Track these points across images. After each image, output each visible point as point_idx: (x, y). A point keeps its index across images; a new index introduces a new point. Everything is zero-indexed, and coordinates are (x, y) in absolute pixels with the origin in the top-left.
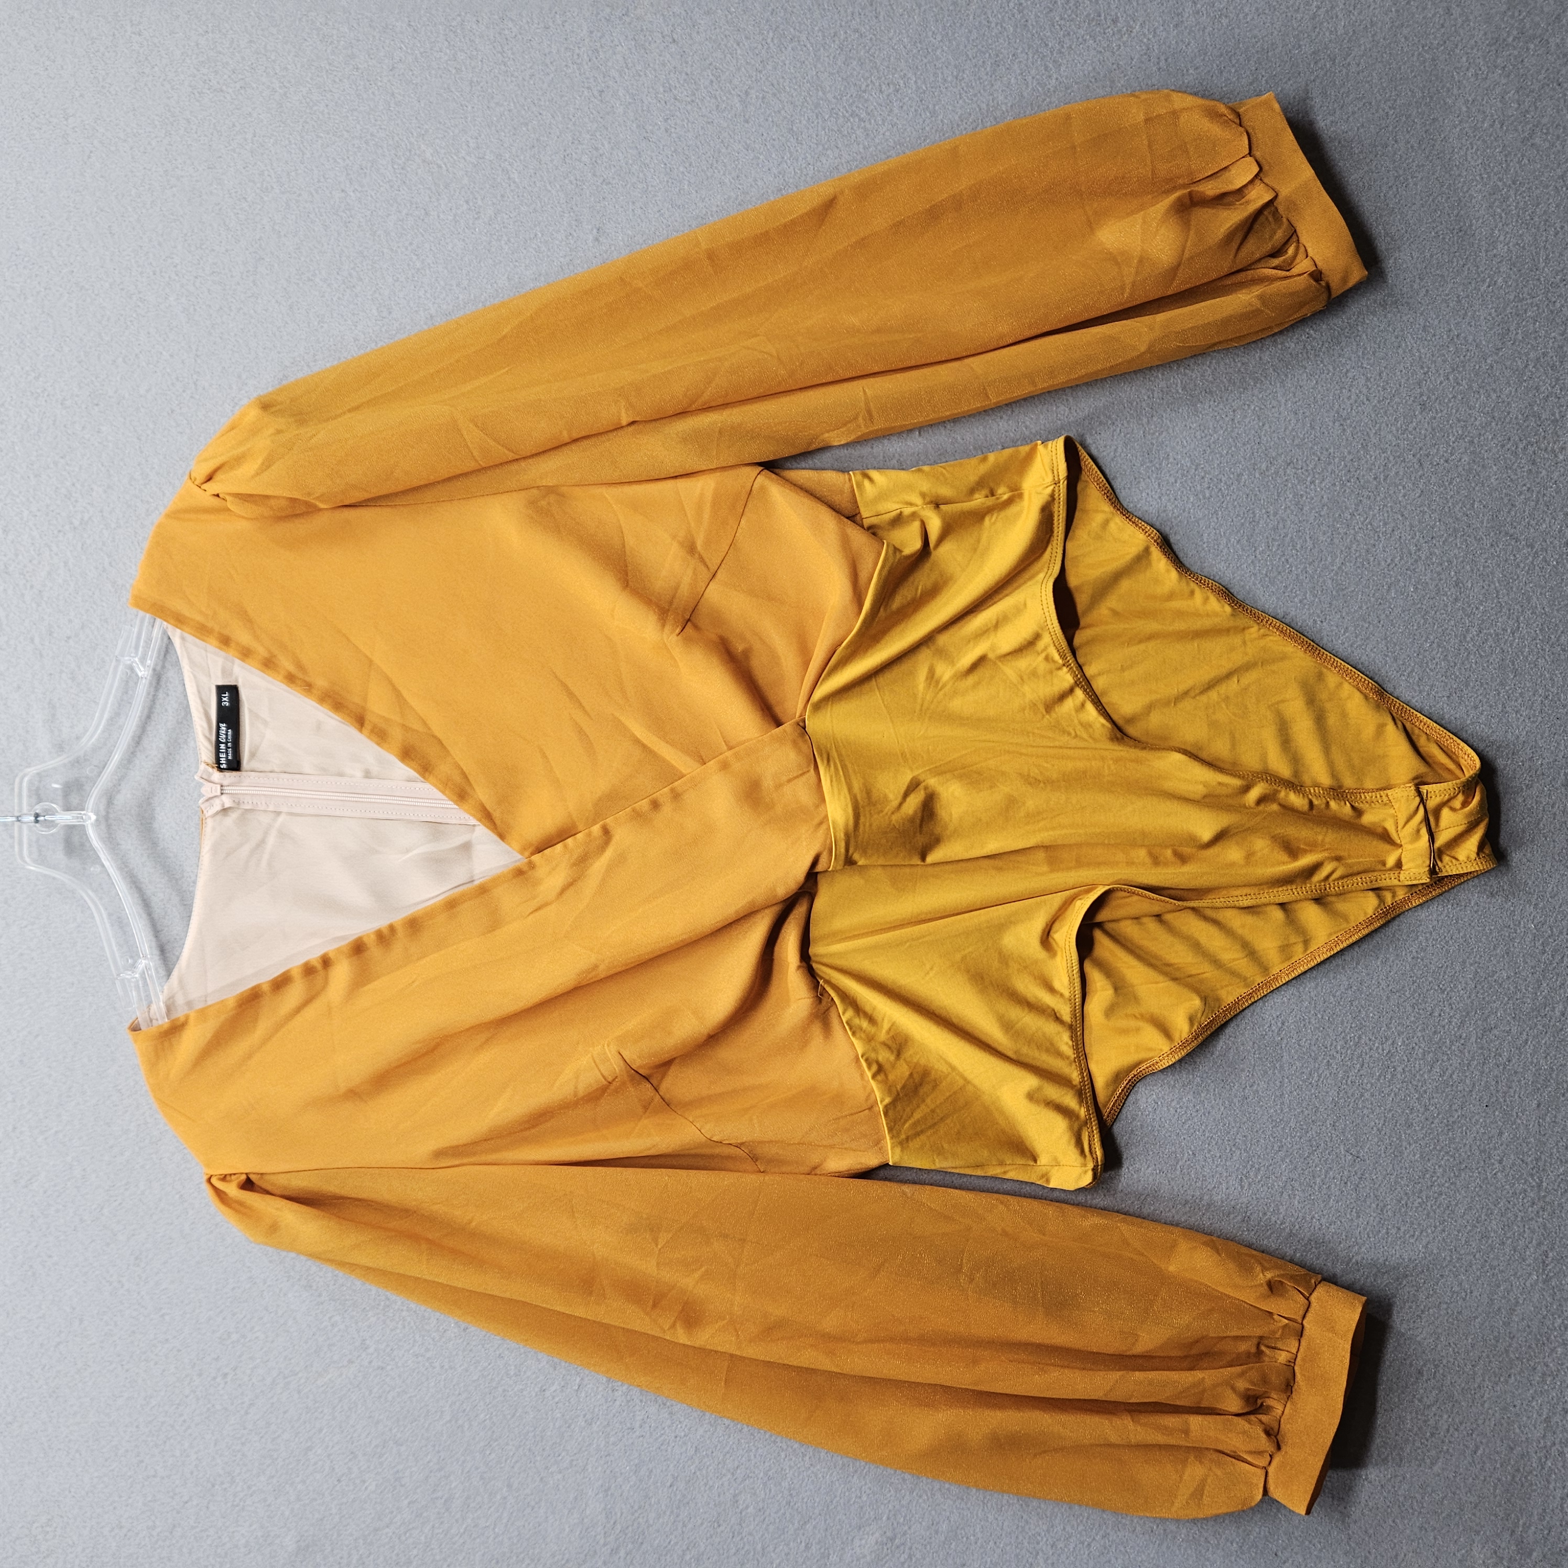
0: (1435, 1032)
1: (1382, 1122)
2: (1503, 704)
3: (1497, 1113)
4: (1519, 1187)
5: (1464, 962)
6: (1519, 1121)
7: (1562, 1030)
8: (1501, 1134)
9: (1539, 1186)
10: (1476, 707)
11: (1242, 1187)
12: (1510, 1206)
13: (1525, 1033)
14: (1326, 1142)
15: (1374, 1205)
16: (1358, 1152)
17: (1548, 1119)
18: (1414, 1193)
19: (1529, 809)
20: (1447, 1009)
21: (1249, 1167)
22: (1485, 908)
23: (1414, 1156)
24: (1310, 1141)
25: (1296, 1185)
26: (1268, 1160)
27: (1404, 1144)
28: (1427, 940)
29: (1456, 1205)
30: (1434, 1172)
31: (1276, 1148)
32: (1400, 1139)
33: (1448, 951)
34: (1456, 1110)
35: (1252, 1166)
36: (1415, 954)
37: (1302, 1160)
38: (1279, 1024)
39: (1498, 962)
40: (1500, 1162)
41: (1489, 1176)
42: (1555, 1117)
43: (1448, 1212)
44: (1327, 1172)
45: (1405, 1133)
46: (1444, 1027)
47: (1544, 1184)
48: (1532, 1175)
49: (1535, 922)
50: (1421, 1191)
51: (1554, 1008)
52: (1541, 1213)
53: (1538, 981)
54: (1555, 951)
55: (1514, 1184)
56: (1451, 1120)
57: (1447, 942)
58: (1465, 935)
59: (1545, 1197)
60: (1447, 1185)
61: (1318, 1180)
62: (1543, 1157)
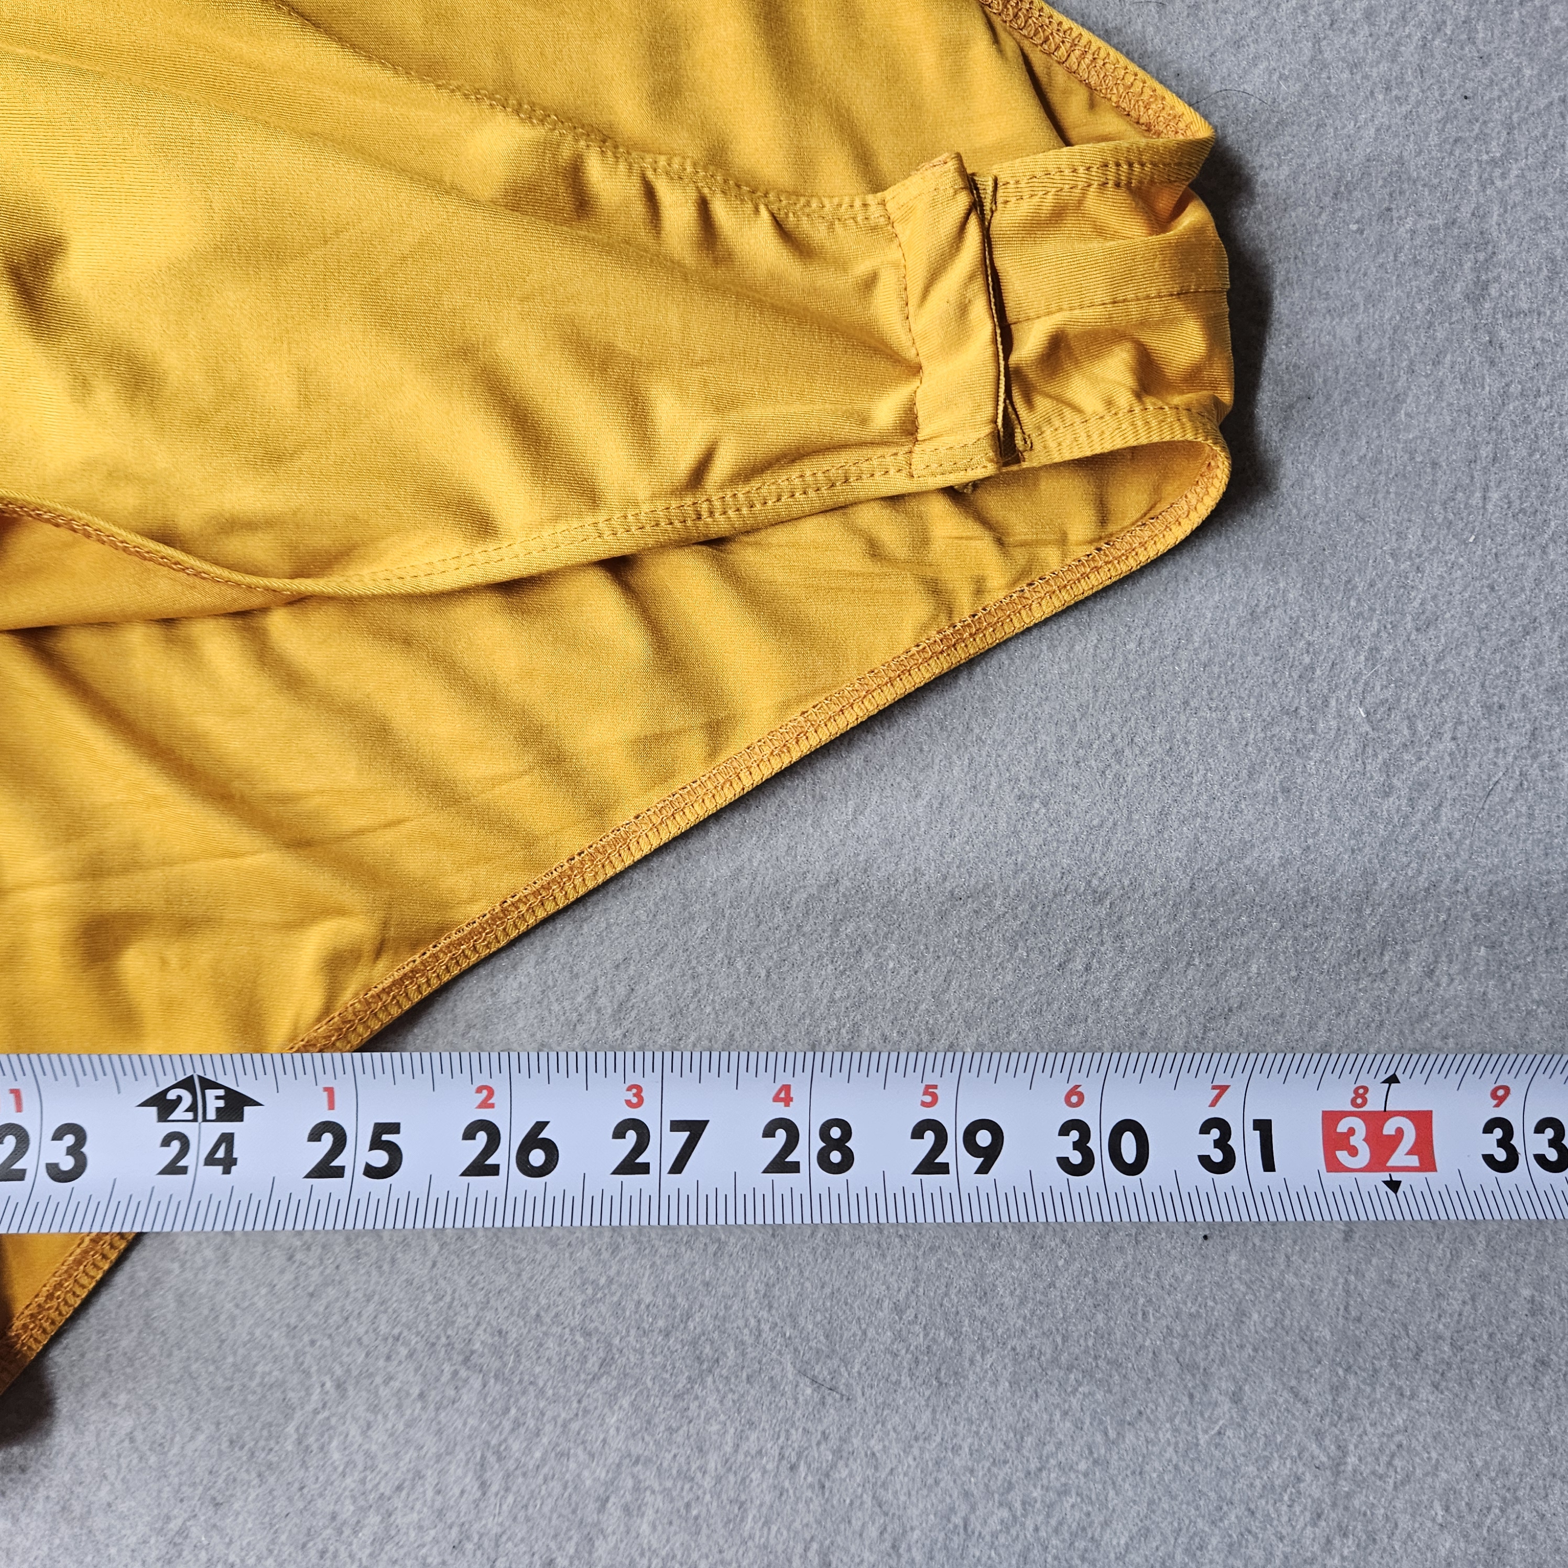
0: (1071, 1020)
1: (908, 1284)
2: (1317, 40)
3: (1232, 1258)
4: (1280, 1469)
5: (1164, 813)
6: (1290, 1278)
7: (1425, 1015)
8: (1241, 1315)
9: (1337, 1467)
10: (1238, 44)
11: (484, 1486)
12: (1255, 1526)
13: (1323, 1025)
14: (740, 1345)
15: (873, 1531)
16: (834, 1373)
17: (1371, 1274)
18: (989, 1493)
19: (1372, 365)
20: (1108, 949)
21: (507, 1425)
22: (1230, 654)
23: (995, 1383)
24: (694, 1343)
25: (649, 1477)
26: (567, 1402)
27: (969, 1348)
28: (1061, 742)
29: (1106, 1524)
30: (1050, 1431)
31: (593, 1363)
32: (955, 1332)
33: (1119, 780)
34: (1121, 1249)
35: (517, 1424)
36: (1025, 785)
37: (668, 1399)
38: (621, 990)
39: (1261, 816)
40: (1236, 1398)
41: (1203, 1439)
42: (1392, 1266)
43: (1081, 1544)
44: (741, 1437)
45: (972, 1317)
46: (1097, 1002)
47: (1352, 1460)
48: (1319, 1435)
49: (1369, 700)
50: (1010, 1487)
51: (1406, 954)
52: (1337, 1542)
53: (1365, 873)
54: (1421, 786)
55: (1268, 1461)
56: (1105, 1276)
57: (1118, 754)
58: (1171, 734)
59: (1348, 1496)
60: (1082, 1466)
61: (713, 1461)
62: (1352, 1381)
